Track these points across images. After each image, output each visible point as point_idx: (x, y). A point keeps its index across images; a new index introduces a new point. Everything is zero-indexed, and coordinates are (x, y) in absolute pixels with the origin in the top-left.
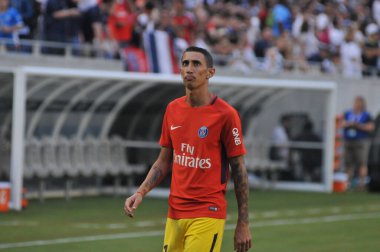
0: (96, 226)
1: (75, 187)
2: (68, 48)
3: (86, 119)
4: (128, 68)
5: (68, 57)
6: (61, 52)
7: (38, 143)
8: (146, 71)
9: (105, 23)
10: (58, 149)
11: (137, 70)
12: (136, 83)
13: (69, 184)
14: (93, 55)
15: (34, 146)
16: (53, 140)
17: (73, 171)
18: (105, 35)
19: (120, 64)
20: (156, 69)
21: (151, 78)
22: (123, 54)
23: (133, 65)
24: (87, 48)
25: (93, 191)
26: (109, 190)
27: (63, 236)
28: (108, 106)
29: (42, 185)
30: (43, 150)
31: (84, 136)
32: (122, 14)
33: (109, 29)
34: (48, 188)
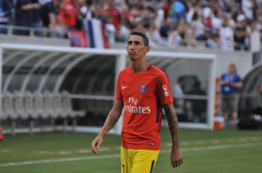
0: (51, 153)
1: (36, 126)
2: (32, 30)
3: (44, 79)
4: (73, 45)
5: (32, 37)
6: (27, 33)
7: (11, 96)
8: (86, 46)
9: (57, 13)
10: (24, 100)
11: (79, 46)
12: (79, 55)
13: (32, 124)
14: (49, 35)
15: (8, 98)
16: (21, 94)
17: (35, 115)
18: (57, 22)
19: (68, 41)
20: (93, 45)
21: (89, 51)
22: (70, 34)
23: (77, 42)
24: (45, 30)
25: (49, 129)
26: (60, 128)
27: (28, 160)
28: (59, 71)
29: (14, 124)
30: (14, 100)
31: (43, 91)
32: (69, 7)
33: (60, 17)
34: (17, 127)
